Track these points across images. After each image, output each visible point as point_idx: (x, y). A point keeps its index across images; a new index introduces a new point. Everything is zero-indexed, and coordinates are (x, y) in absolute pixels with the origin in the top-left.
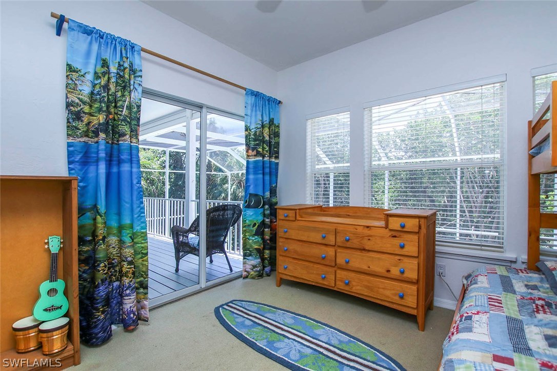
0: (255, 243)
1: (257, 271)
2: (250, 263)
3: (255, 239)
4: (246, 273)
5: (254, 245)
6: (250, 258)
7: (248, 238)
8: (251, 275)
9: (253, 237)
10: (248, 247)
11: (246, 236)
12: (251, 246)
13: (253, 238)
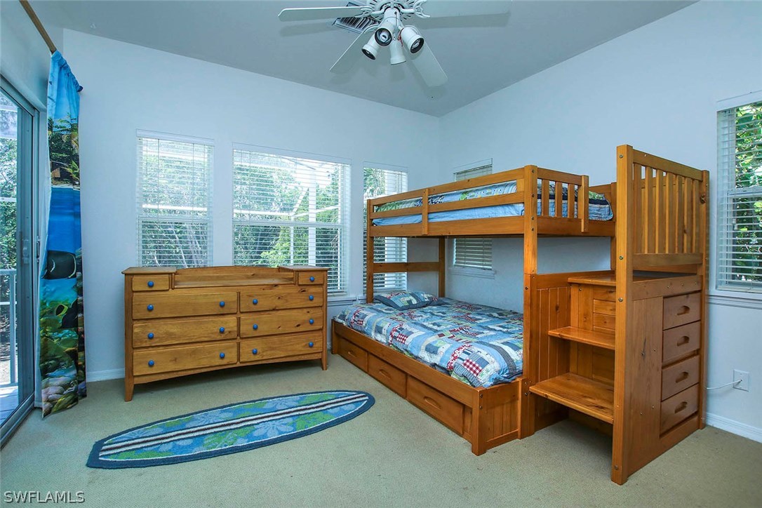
0: (65, 342)
1: (70, 393)
2: (56, 383)
3: (63, 336)
4: (48, 404)
5: (64, 348)
6: (57, 372)
7: (50, 337)
8: (60, 403)
9: (60, 332)
10: (51, 352)
11: (47, 332)
12: (58, 350)
13: (61, 335)
